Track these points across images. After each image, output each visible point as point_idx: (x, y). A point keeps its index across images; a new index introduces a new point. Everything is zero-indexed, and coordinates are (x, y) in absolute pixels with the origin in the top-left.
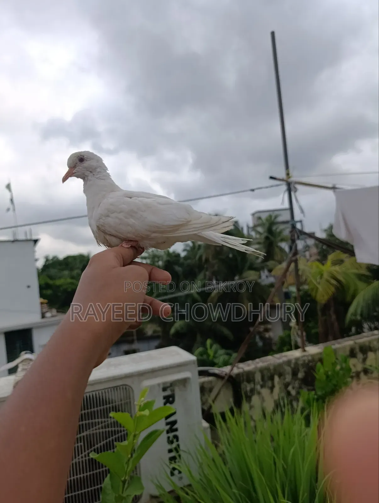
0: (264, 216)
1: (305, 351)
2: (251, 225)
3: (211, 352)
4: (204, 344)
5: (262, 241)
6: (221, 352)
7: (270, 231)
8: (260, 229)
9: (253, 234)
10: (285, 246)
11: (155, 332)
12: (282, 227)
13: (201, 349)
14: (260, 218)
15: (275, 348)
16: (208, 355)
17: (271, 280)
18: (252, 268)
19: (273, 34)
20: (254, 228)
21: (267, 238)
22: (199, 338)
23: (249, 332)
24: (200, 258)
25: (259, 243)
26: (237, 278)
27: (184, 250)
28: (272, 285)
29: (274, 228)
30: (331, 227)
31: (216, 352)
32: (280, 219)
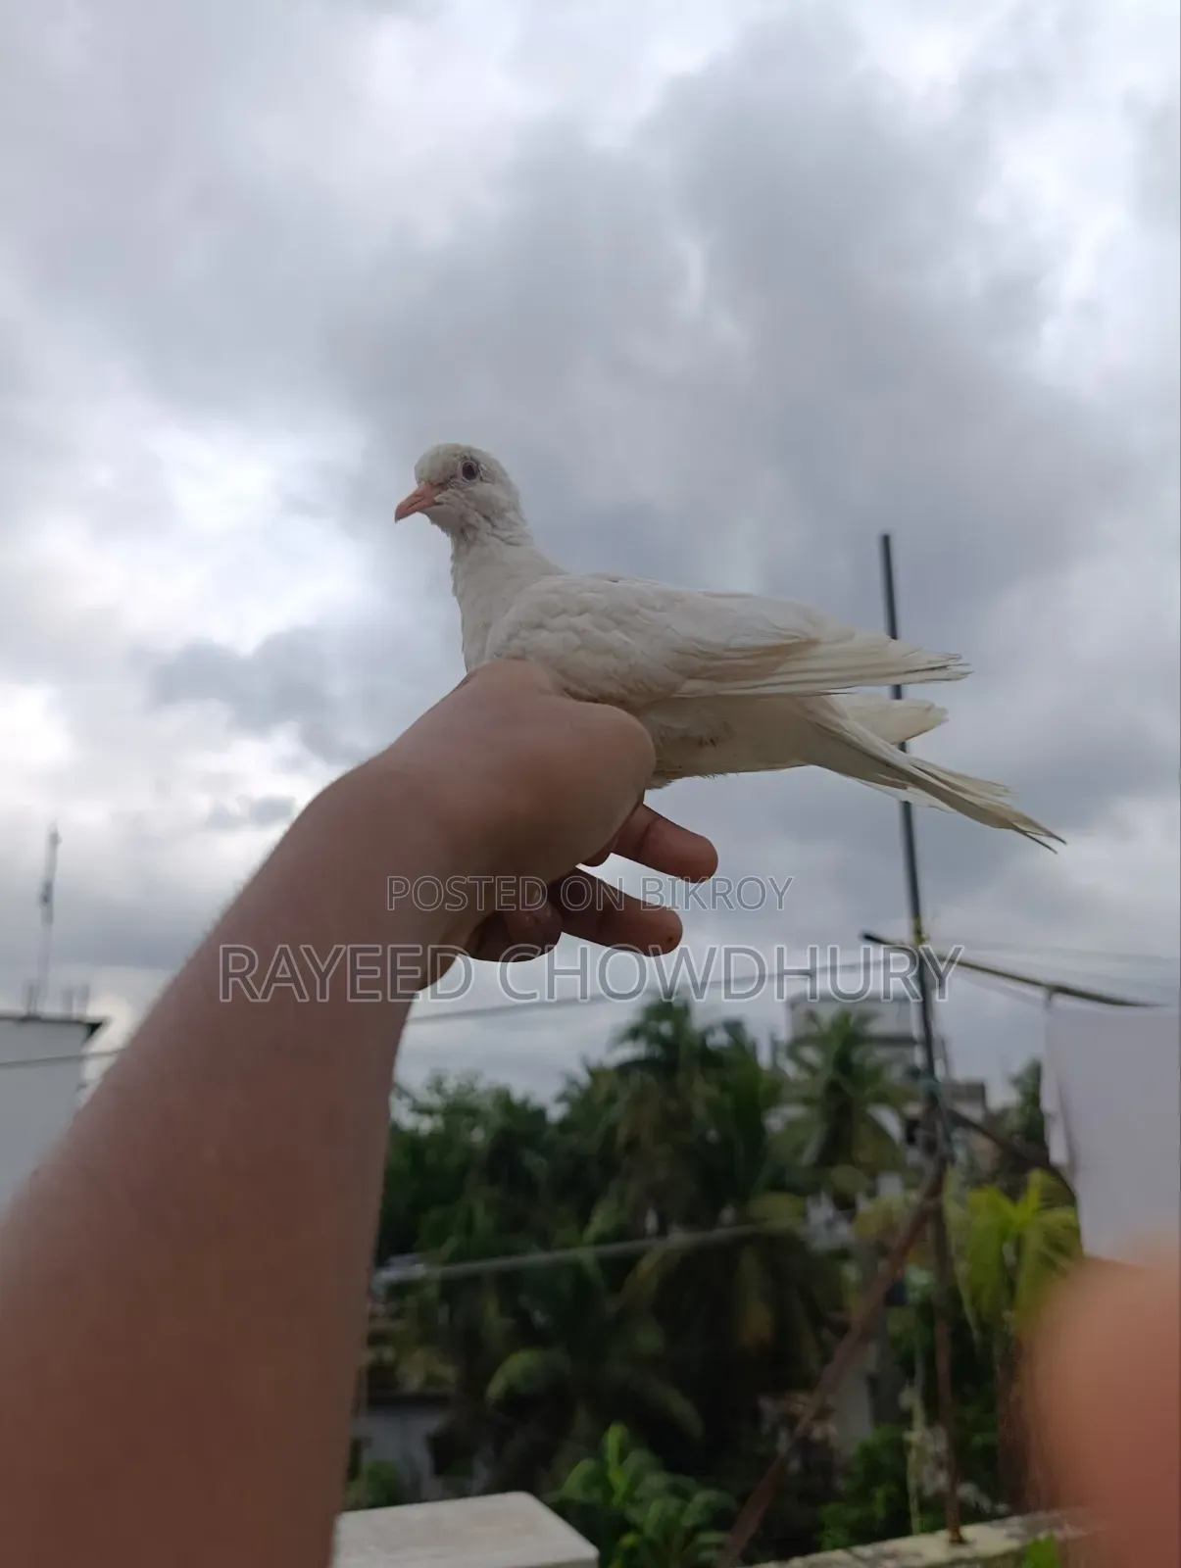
0: (827, 1013)
1: (959, 1541)
2: (784, 1035)
3: (619, 1479)
4: (595, 1448)
5: (818, 1091)
6: (656, 1480)
7: (843, 1063)
8: (810, 1054)
9: (790, 1069)
10: (891, 1122)
11: (431, 1380)
12: (881, 1053)
13: (585, 1466)
14: (812, 1016)
15: (842, 1484)
16: (609, 1490)
17: (844, 1232)
18: (778, 1185)
19: (886, 541)
20: (793, 1049)
21: (833, 1087)
22: (582, 1420)
23: (756, 1416)
24: (611, 1131)
25: (806, 1101)
26: (728, 1214)
27: (562, 1098)
28: (843, 1254)
29: (857, 1055)
30: (1036, 1072)
31: (634, 1483)
32: (877, 1028)
